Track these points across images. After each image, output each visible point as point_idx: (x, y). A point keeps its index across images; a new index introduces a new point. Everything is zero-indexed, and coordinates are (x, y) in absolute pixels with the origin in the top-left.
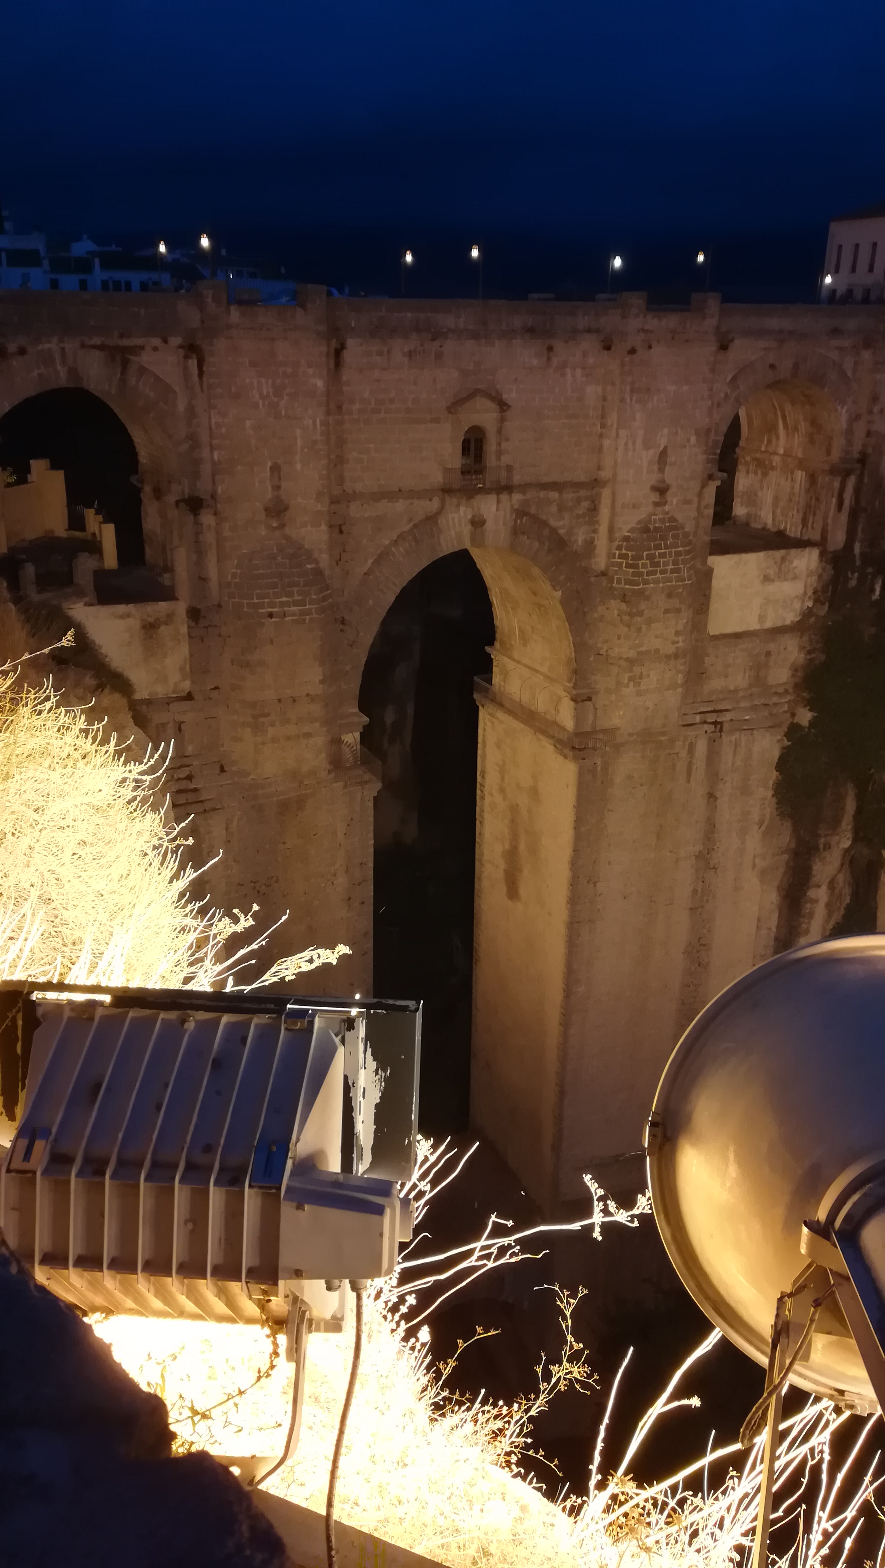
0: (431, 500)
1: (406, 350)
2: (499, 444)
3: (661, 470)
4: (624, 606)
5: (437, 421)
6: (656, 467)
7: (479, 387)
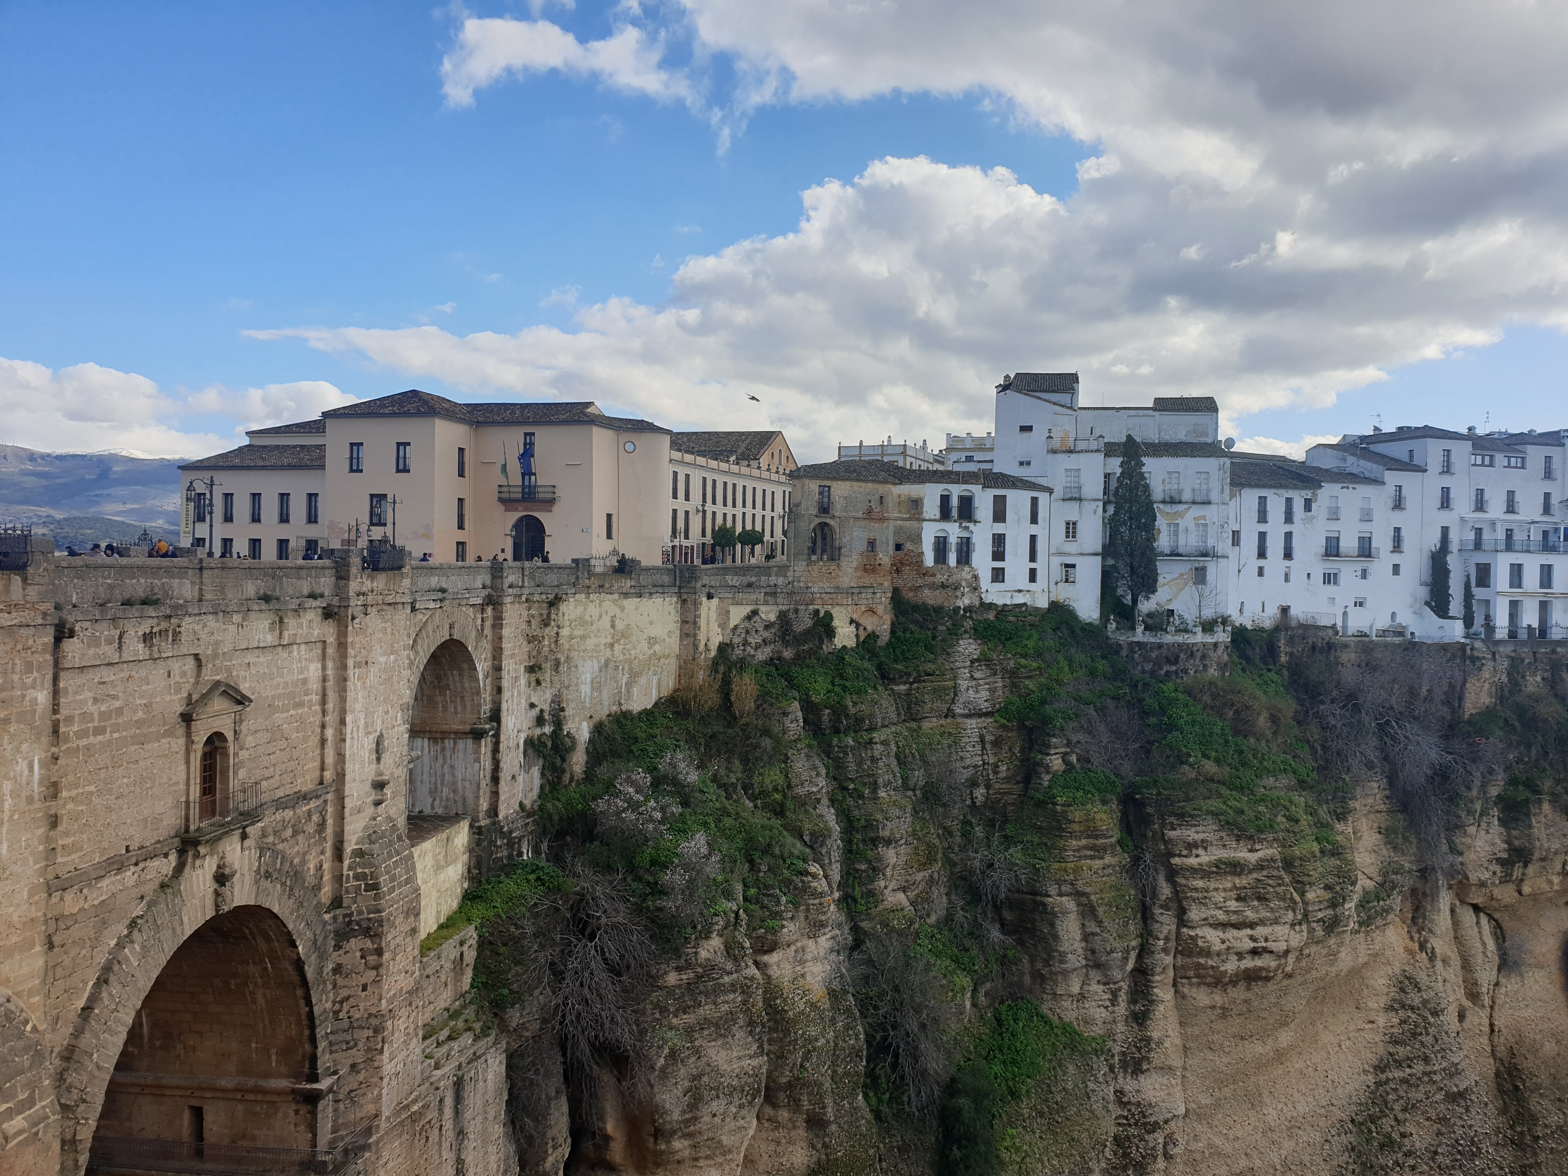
0: (166, 855)
1: (140, 633)
2: (236, 755)
3: (378, 759)
4: (368, 944)
5: (169, 734)
6: (374, 756)
7: (218, 678)
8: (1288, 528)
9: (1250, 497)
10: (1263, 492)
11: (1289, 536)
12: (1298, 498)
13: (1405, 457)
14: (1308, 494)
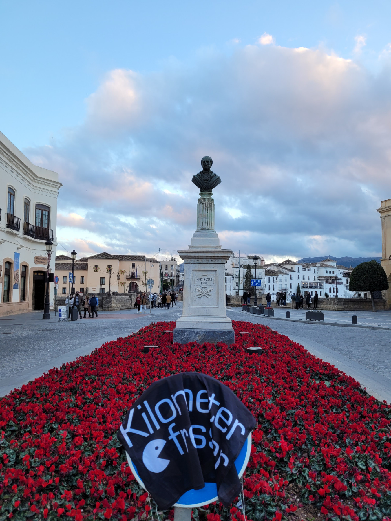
8: (273, 284)
9: (267, 277)
10: (269, 276)
11: (273, 285)
12: (275, 277)
13: (291, 269)
14: (276, 277)
